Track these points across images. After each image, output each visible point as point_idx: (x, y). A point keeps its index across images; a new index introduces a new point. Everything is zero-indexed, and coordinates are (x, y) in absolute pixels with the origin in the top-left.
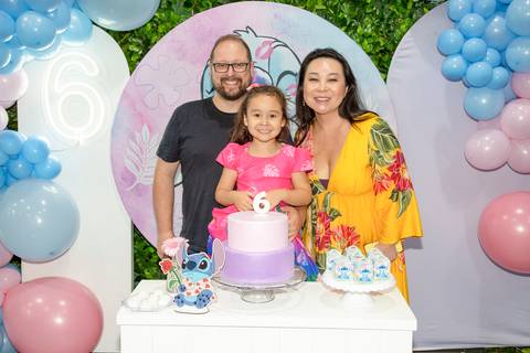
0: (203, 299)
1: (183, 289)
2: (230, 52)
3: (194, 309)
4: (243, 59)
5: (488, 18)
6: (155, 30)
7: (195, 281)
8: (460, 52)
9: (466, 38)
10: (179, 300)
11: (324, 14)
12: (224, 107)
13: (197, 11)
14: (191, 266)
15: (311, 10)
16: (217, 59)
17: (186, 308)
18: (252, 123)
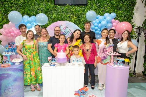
0: (54, 65)
1: (51, 63)
2: (57, 29)
3: (53, 66)
4: (59, 30)
5: (98, 24)
6: (47, 25)
7: (53, 62)
8: (94, 29)
9: (95, 27)
10: (51, 65)
11: (74, 23)
12: (57, 37)
13: (54, 22)
14: (53, 60)
15: (72, 22)
16: (55, 30)
17: (52, 66)
18: (60, 40)
